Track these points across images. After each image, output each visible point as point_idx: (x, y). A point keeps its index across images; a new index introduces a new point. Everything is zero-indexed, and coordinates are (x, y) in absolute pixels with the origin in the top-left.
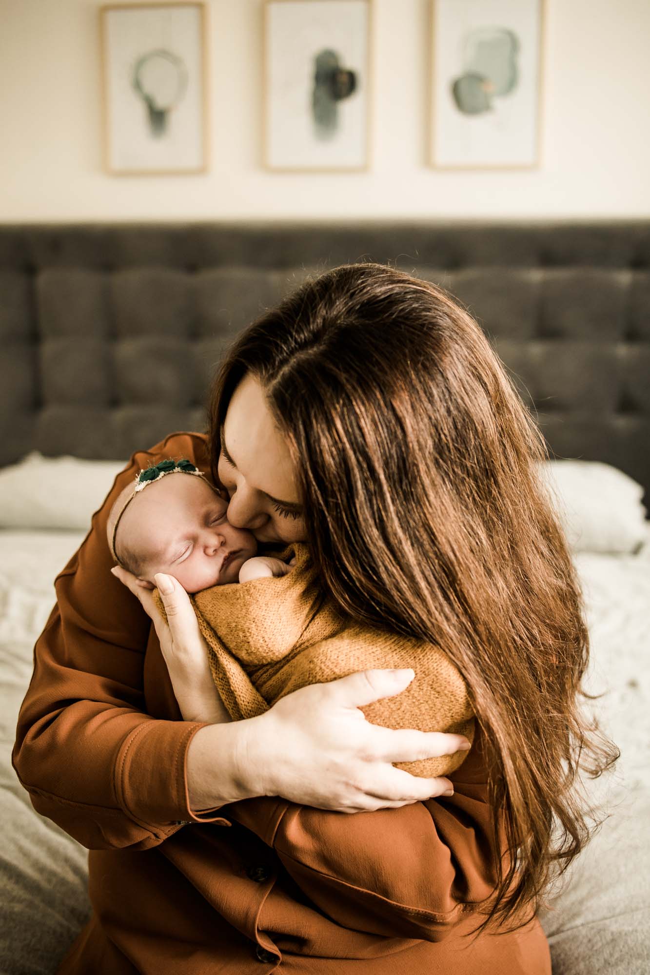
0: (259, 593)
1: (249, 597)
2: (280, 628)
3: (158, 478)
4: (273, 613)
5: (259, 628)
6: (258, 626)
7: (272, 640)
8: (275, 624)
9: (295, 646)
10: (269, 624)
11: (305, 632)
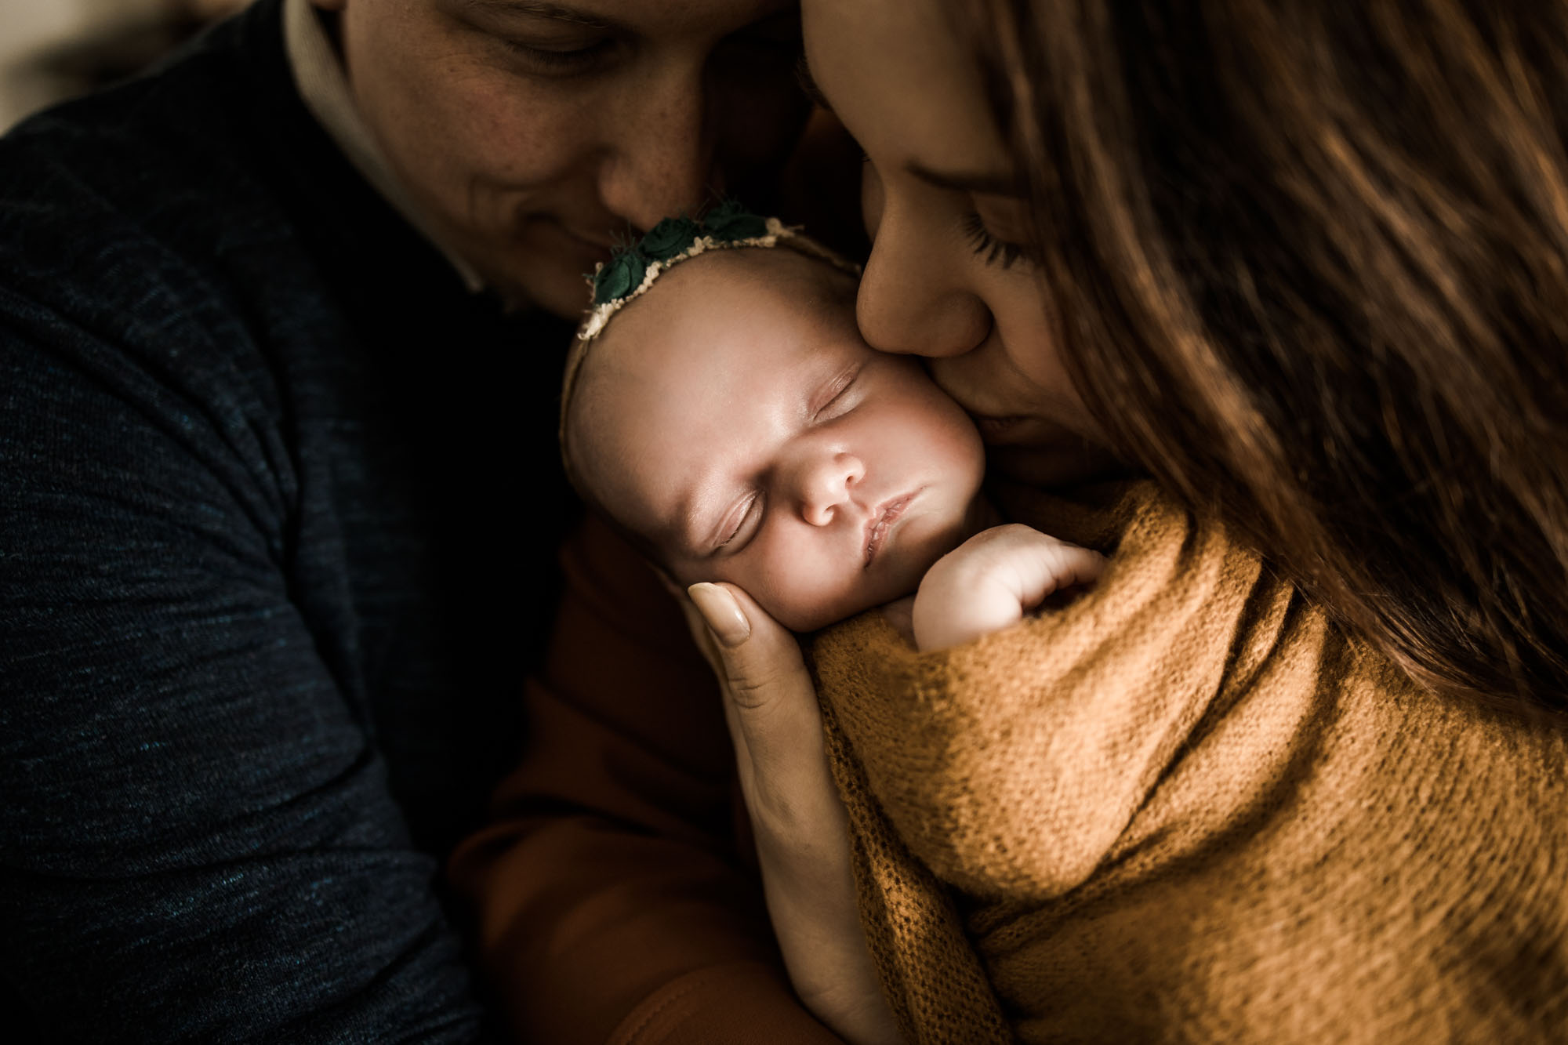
0: (978, 696)
1: (943, 705)
2: (1053, 807)
3: (642, 289)
4: (1028, 760)
5: (983, 811)
6: (979, 804)
7: (1028, 846)
8: (1036, 796)
9: (1107, 857)
10: (1017, 796)
11: (1142, 815)
